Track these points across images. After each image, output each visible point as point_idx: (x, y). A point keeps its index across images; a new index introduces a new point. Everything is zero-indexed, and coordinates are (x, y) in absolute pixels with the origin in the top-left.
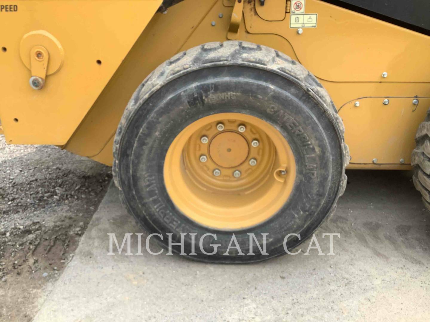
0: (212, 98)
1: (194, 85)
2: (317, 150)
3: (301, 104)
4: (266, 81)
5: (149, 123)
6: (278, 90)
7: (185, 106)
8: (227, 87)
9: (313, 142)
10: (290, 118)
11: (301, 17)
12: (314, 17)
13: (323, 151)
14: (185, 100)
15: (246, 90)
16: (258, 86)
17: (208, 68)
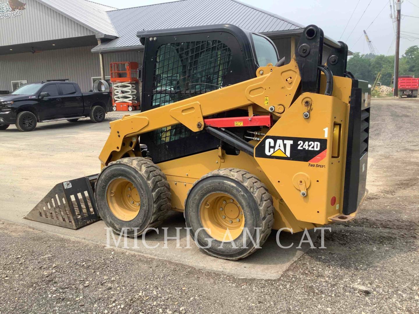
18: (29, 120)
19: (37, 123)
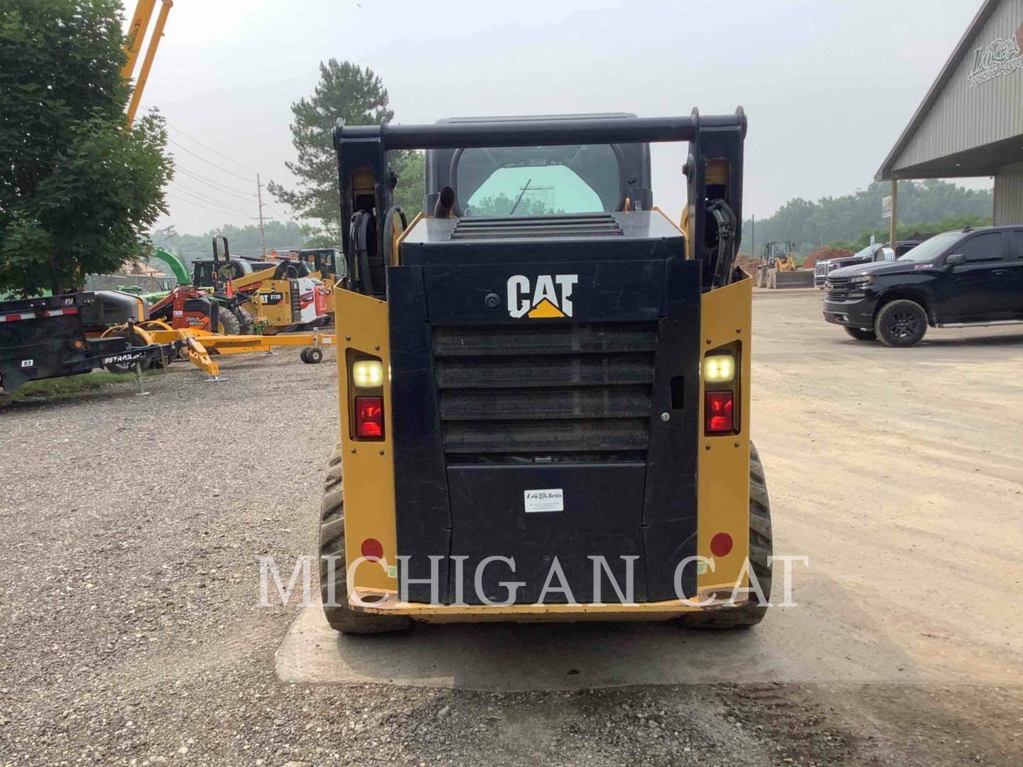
18: (907, 322)
19: (929, 328)
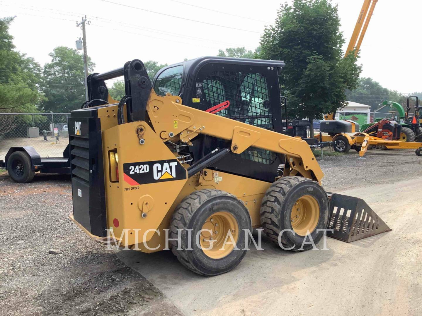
0: (215, 207)
1: (210, 204)
2: (245, 219)
3: (238, 205)
4: (229, 200)
5: (197, 220)
6: (232, 202)
7: (207, 212)
8: (219, 203)
9: (243, 217)
10: (236, 210)
11: (217, 178)
12: (221, 178)
13: (246, 219)
14: (208, 210)
15: (224, 203)
16: (227, 201)
17: (213, 198)
